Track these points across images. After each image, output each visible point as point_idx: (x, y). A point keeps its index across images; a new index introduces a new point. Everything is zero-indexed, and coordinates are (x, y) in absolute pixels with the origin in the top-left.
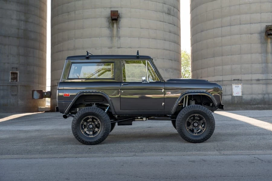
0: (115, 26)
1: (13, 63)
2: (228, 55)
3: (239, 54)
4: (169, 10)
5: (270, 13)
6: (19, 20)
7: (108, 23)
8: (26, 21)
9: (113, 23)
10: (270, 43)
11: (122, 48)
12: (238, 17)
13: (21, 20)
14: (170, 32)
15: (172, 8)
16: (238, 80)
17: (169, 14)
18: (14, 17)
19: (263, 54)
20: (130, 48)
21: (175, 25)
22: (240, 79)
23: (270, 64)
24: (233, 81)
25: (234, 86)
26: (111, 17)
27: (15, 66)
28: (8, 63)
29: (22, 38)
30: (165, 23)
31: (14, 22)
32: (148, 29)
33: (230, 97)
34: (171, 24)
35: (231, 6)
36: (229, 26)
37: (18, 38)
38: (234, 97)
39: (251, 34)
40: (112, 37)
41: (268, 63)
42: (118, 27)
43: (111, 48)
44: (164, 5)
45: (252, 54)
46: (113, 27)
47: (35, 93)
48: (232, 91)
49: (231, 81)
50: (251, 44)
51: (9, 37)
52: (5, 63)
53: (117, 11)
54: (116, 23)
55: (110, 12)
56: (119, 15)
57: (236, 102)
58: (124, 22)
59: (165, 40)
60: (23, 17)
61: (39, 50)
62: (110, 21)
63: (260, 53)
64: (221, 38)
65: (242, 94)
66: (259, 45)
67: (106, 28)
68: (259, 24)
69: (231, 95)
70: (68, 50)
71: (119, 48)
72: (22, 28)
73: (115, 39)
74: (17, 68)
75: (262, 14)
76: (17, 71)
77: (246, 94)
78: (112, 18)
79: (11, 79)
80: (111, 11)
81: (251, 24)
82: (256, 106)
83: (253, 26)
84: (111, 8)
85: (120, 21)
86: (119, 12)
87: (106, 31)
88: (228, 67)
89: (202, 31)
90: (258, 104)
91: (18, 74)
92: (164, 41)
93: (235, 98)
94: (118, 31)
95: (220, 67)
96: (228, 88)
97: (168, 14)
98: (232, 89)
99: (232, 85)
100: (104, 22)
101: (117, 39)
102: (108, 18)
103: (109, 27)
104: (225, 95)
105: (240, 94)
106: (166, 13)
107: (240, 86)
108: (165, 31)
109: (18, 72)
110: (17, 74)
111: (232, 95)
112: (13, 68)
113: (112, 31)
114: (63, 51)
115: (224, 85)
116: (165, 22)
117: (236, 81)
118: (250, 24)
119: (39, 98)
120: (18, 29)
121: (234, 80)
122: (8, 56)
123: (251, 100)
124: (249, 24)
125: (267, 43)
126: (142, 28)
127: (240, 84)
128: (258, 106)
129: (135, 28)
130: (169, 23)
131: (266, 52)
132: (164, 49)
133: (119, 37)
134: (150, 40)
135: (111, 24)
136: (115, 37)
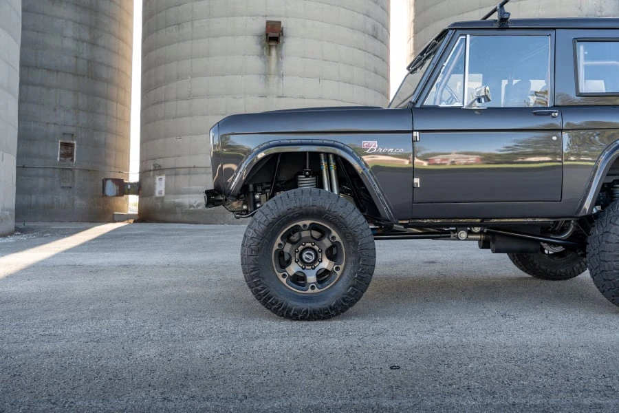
0: (274, 52)
1: (65, 125)
4: (375, 29)
6: (78, 40)
7: (259, 47)
8: (93, 43)
9: (270, 46)
11: (285, 97)
13: (83, 41)
14: (376, 73)
15: (381, 26)
17: (375, 37)
18: (69, 32)
20: (303, 97)
21: (383, 60)
26: (267, 35)
27: (70, 130)
28: (55, 124)
29: (84, 76)
30: (367, 54)
31: (69, 44)
32: (338, 62)
34: (377, 56)
37: (75, 75)
40: (266, 75)
42: (279, 56)
43: (266, 97)
44: (367, 17)
46: (269, 54)
47: (109, 184)
51: (58, 71)
52: (48, 123)
53: (280, 22)
54: (276, 46)
55: (265, 25)
56: (282, 31)
58: (290, 45)
59: (367, 87)
60: (86, 36)
61: (117, 102)
62: (264, 42)
67: (256, 57)
70: (177, 99)
71: (281, 97)
72: (85, 56)
73: (274, 80)
74: (73, 135)
76: (73, 140)
78: (269, 36)
79: (62, 155)
80: (268, 22)
84: (266, 16)
85: (283, 42)
86: (283, 25)
87: (255, 63)
91: (75, 146)
92: (366, 89)
94: (278, 63)
97: (373, 36)
100: (251, 44)
101: (277, 78)
102: (260, 36)
103: (261, 55)
106: (369, 35)
108: (367, 70)
109: (75, 142)
110: (72, 145)
112: (64, 134)
113: (267, 62)
114: (166, 101)
116: (368, 52)
119: (117, 196)
120: (77, 57)
122: (55, 110)
126: (325, 60)
129: (313, 58)
130: (375, 55)
133: (281, 76)
134: (342, 84)
135: (265, 48)
136: (273, 76)
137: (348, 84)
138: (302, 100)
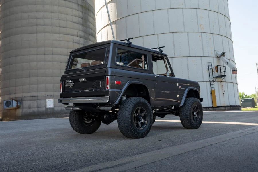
2: (43, 76)
3: (52, 77)
12: (51, 49)
16: (51, 96)
22: (52, 95)
24: (46, 97)
25: (47, 100)
33: (44, 109)
35: (45, 40)
36: (43, 54)
38: (47, 109)
48: (46, 104)
49: (45, 96)
50: (61, 69)
57: (49, 112)
64: (36, 63)
65: (54, 106)
68: (66, 56)
69: (44, 107)
77: (57, 106)
82: (65, 115)
83: (62, 57)
88: (42, 86)
89: (16, 56)
93: (49, 109)
95: (35, 86)
96: (42, 102)
98: (46, 103)
99: (45, 99)
104: (40, 107)
105: (52, 106)
107: (52, 100)
111: (46, 107)
115: (39, 100)
117: (50, 97)
118: (60, 55)
121: (48, 96)
123: (61, 111)
127: (53, 99)
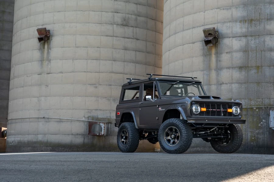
0: (46, 46)
4: (125, 20)
5: (216, 10)
7: (39, 44)
10: (215, 54)
11: (51, 73)
14: (126, 49)
17: (125, 25)
19: (205, 72)
23: (213, 86)
32: (87, 47)
36: (174, 34)
39: (194, 43)
40: (42, 60)
41: (211, 85)
42: (49, 48)
43: (41, 74)
44: (116, 14)
45: (193, 72)
46: (44, 48)
50: (193, 57)
53: (45, 28)
54: (47, 43)
58: (55, 41)
63: (202, 71)
64: (168, 52)
66: (201, 59)
67: (37, 50)
68: (202, 27)
71: (49, 74)
73: (45, 63)
75: (206, 12)
78: (39, 38)
81: (194, 29)
82: (195, 149)
84: (43, 25)
85: (51, 40)
87: (37, 54)
90: (197, 147)
92: (113, 62)
94: (48, 53)
100: (35, 42)
101: (47, 62)
103: (40, 49)
108: (115, 49)
113: (43, 53)
116: (117, 37)
124: (191, 28)
125: (210, 55)
126: (77, 47)
128: (197, 150)
129: (69, 47)
131: (209, 69)
132: (112, 72)
133: (49, 61)
134: (89, 61)
135: (42, 45)
136: (45, 61)
137: (95, 61)
138: (61, 74)
